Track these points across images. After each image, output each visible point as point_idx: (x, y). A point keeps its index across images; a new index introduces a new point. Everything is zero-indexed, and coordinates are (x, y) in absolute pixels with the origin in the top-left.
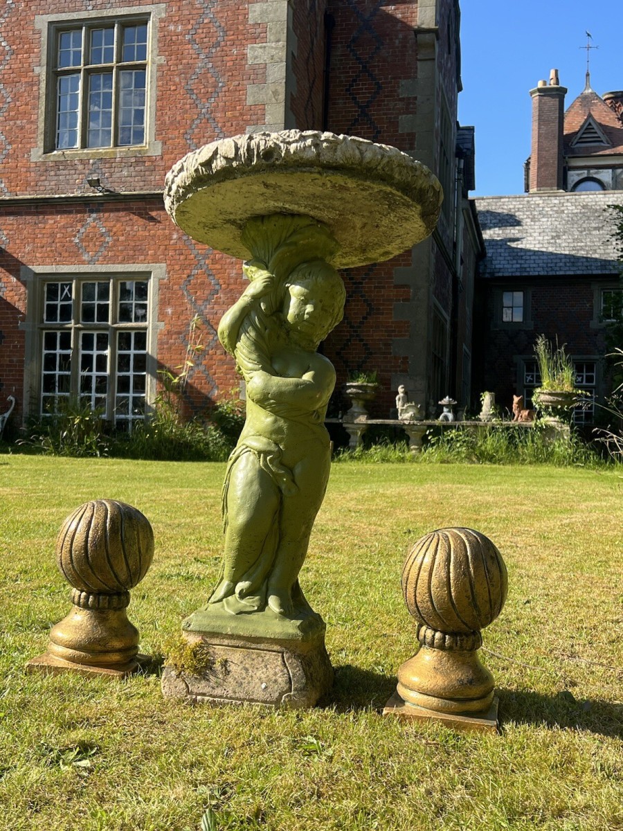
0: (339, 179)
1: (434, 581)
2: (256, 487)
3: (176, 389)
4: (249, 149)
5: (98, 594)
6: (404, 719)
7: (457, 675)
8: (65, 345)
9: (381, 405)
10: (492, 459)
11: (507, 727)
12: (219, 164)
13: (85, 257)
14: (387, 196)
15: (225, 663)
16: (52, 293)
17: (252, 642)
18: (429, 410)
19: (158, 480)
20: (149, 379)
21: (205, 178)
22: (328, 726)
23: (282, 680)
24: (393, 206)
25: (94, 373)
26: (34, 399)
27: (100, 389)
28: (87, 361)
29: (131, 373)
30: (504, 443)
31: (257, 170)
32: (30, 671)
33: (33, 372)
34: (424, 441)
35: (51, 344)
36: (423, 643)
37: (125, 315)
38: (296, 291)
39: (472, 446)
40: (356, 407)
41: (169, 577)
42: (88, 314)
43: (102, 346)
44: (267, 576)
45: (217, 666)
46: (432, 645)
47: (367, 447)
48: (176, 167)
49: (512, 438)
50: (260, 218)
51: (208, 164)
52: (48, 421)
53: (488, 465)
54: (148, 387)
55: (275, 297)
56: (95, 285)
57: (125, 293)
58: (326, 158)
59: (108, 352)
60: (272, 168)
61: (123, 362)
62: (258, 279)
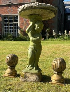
0: (42, 10)
1: (56, 66)
2: (31, 53)
3: (22, 31)
4: (29, 6)
5: (11, 67)
6: (52, 84)
7: (59, 78)
8: (7, 25)
9: (51, 33)
10: (66, 40)
11: (66, 85)
12: (25, 8)
13: (9, 13)
14: (49, 12)
15: (28, 76)
16: (5, 18)
17: (32, 73)
18: (57, 33)
19: (20, 44)
20: (19, 30)
21: (23, 10)
22: (42, 85)
23: (36, 79)
24: (50, 13)
25: (11, 29)
26: (3, 33)
27: (12, 31)
28: (10, 28)
29: (16, 29)
30: (68, 37)
31: (30, 9)
32: (3, 77)
33: (3, 29)
34: (57, 38)
35: (5, 25)
36: (55, 73)
37: (15, 21)
38: (36, 25)
39: (63, 38)
40: (47, 33)
41: (21, 61)
42: (10, 21)
43: (12, 26)
44: (34, 64)
45: (27, 77)
46: (56, 74)
47: (49, 39)
48: (19, 8)
49: (69, 37)
50: (31, 15)
51: (23, 8)
52: (5, 36)
53: (66, 41)
54: (19, 31)
55: (33, 26)
56: (11, 17)
57: (15, 18)
58: (40, 7)
59: (13, 26)
60: (32, 9)
61: (15, 27)
62: (31, 24)
